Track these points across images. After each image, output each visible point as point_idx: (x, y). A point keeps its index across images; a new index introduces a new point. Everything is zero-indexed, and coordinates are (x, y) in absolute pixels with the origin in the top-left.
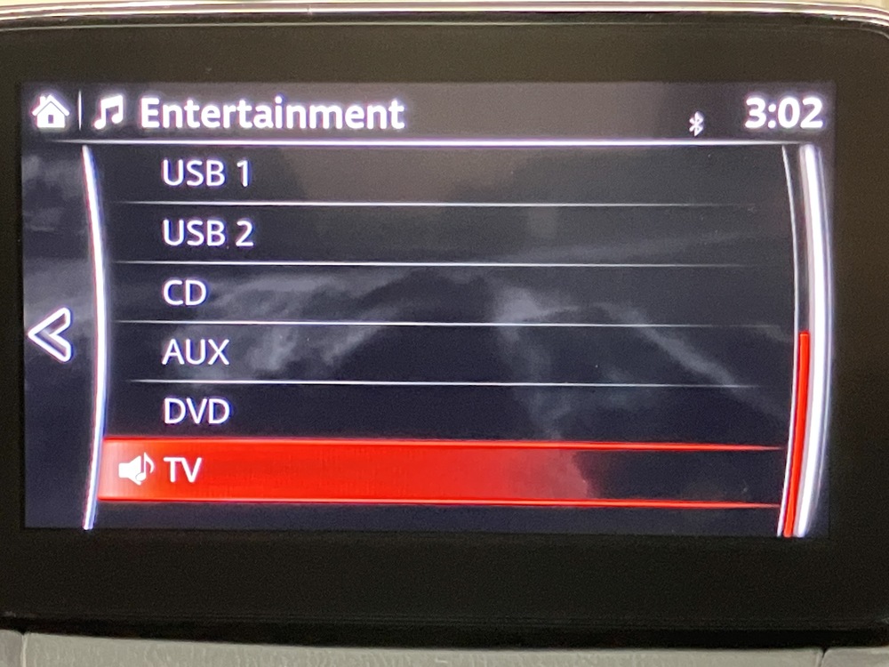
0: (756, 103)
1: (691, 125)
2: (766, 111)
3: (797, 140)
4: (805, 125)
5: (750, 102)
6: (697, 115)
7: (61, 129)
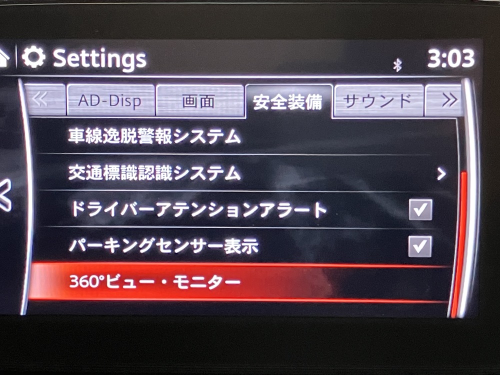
0: (435, 52)
1: (394, 65)
2: (441, 57)
3: (459, 75)
4: (465, 65)
5: (430, 51)
6: (398, 60)
7: (5, 68)
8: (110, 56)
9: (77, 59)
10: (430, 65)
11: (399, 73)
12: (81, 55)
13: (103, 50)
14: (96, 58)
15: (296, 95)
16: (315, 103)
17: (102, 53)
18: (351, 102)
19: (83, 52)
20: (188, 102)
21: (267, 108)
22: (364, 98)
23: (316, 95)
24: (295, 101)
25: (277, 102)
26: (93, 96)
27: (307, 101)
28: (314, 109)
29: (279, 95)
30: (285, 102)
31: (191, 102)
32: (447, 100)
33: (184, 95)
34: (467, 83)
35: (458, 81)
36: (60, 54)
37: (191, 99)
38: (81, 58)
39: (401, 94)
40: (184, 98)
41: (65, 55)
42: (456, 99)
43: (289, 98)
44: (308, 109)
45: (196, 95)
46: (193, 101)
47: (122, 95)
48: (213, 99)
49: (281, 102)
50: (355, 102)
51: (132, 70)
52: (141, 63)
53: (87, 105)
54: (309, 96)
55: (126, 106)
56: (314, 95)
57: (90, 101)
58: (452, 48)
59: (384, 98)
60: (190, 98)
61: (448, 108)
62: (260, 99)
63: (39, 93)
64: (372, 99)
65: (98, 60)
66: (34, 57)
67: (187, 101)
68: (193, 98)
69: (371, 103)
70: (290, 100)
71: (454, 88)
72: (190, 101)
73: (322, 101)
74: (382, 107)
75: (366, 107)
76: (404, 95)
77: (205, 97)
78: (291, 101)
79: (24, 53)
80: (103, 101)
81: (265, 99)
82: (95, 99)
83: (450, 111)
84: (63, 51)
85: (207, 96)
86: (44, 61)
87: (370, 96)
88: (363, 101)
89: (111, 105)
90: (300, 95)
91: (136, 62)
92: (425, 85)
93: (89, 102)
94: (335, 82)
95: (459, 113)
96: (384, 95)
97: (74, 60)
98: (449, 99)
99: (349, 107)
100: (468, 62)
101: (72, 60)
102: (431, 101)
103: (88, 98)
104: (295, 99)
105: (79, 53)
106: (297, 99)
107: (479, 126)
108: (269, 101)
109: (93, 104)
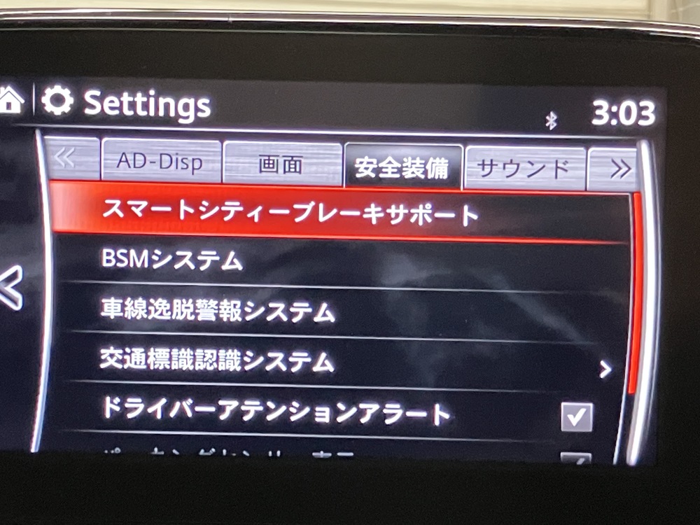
0: (601, 104)
1: (547, 121)
2: (609, 111)
3: (633, 135)
4: (642, 123)
5: (596, 103)
6: (552, 114)
7: (18, 114)
8: (162, 101)
9: (117, 104)
10: (595, 122)
11: (554, 132)
12: (122, 99)
13: (152, 92)
14: (143, 103)
15: (414, 158)
16: (439, 170)
17: (150, 96)
18: (487, 169)
19: (126, 94)
20: (267, 166)
21: (373, 175)
22: (505, 164)
23: (440, 159)
24: (411, 167)
25: (387, 168)
26: (137, 155)
27: (428, 167)
28: (437, 177)
29: (390, 159)
30: (397, 168)
31: (271, 166)
32: (617, 169)
33: (260, 156)
34: (644, 147)
35: (632, 144)
36: (93, 97)
37: (271, 162)
38: (121, 103)
39: (555, 160)
40: (261, 160)
41: (101, 99)
42: (630, 169)
43: (404, 162)
44: (429, 177)
45: (278, 156)
46: (273, 164)
47: (177, 154)
48: (300, 161)
49: (393, 168)
50: (493, 170)
51: (191, 120)
52: (203, 111)
53: (129, 167)
54: (431, 160)
55: (182, 169)
56: (438, 159)
57: (133, 162)
58: (625, 99)
59: (532, 164)
60: (269, 160)
61: (619, 180)
62: (365, 163)
63: (63, 149)
64: (516, 166)
65: (146, 106)
66: (58, 100)
67: (265, 164)
68: (274, 161)
69: (515, 170)
70: (404, 165)
71: (627, 153)
72: (269, 164)
73: (448, 167)
74: (529, 176)
75: (508, 177)
76: (559, 161)
77: (290, 158)
78: (407, 167)
79: (44, 94)
80: (151, 162)
81: (372, 163)
82: (140, 158)
83: (621, 184)
84: (98, 93)
85: (292, 157)
86: (71, 106)
87: (514, 162)
88: (504, 168)
89: (161, 167)
90: (418, 158)
91: (197, 109)
92: (587, 149)
93: (131, 163)
94: (466, 141)
95: (633, 188)
96: (531, 160)
97: (112, 105)
98: (620, 168)
99: (484, 176)
100: (646, 118)
101: (110, 105)
102: (596, 170)
103: (130, 157)
104: (412, 164)
105: (119, 95)
106: (415, 164)
107: (660, 205)
108: (376, 166)
109: (136, 166)
